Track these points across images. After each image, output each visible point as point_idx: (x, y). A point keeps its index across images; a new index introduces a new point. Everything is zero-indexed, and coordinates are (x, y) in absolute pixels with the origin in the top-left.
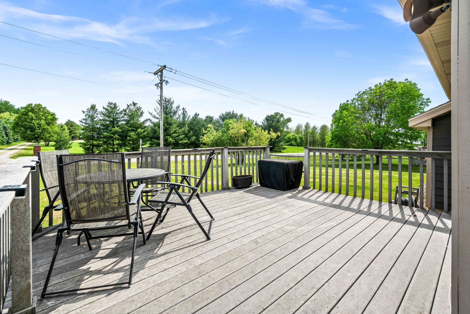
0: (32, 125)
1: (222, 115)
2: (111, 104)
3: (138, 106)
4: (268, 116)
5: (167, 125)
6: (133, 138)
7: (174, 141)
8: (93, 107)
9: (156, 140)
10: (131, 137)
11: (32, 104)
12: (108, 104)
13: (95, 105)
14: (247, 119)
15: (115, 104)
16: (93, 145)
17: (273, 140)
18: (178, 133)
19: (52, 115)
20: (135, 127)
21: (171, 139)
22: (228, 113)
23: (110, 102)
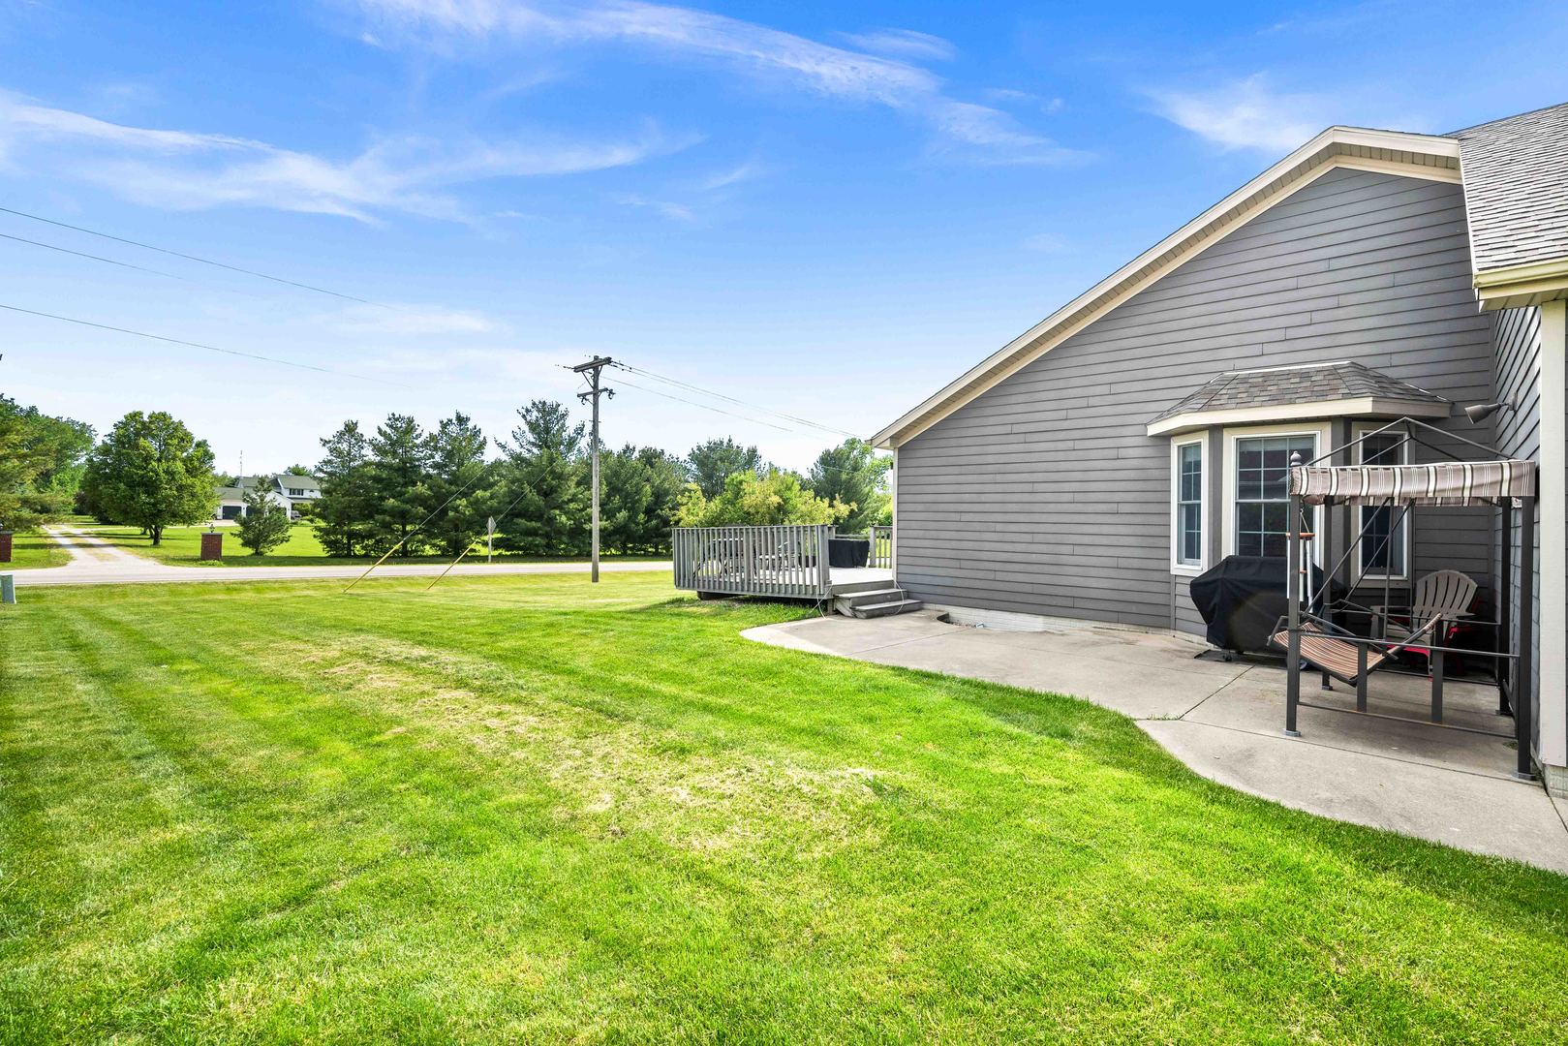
0: (152, 477)
1: (699, 449)
2: (397, 420)
3: (470, 425)
4: (828, 453)
5: (552, 479)
6: (464, 514)
7: (572, 522)
8: (350, 429)
9: (523, 521)
10: (457, 512)
11: (141, 413)
12: (390, 419)
13: (356, 423)
14: (781, 473)
15: (410, 421)
16: (351, 535)
17: (841, 521)
18: (581, 500)
19: (198, 445)
20: (466, 484)
21: (564, 518)
22: (715, 444)
23: (393, 415)
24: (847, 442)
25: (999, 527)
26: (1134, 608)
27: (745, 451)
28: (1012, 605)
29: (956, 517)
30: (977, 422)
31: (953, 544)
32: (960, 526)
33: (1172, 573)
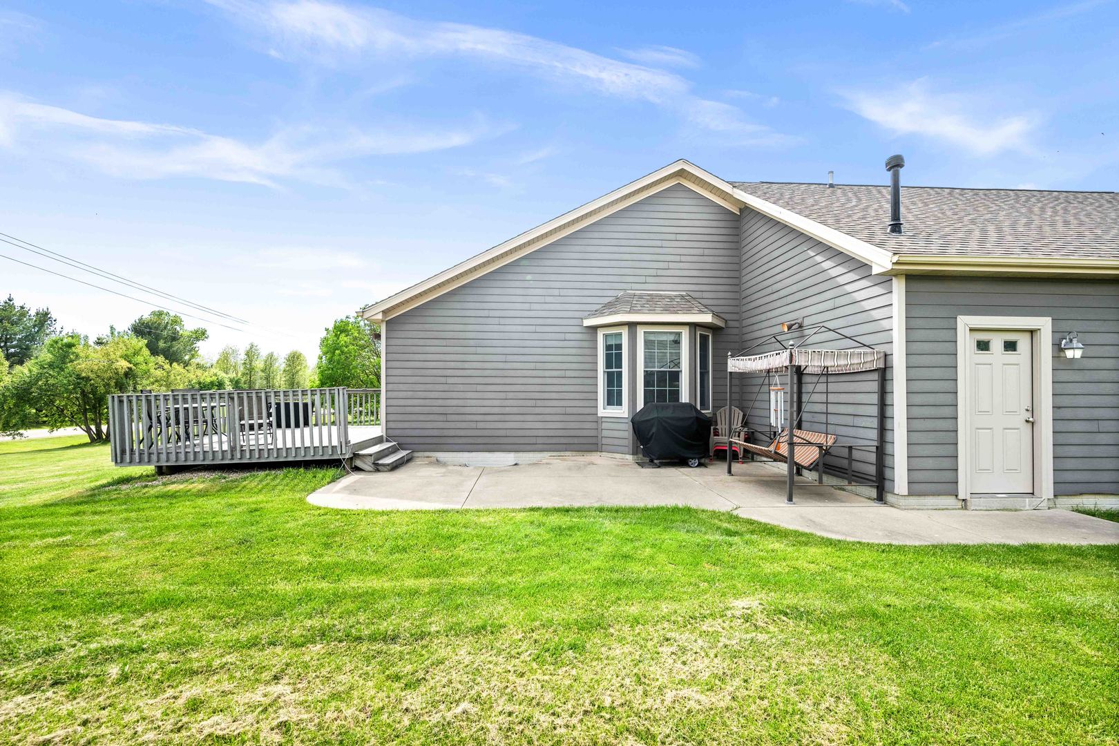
24: (153, 313)
25: (480, 388)
26: (576, 441)
27: (32, 312)
28: (489, 446)
29: (443, 380)
30: (458, 305)
31: (440, 402)
32: (446, 387)
33: (599, 415)
